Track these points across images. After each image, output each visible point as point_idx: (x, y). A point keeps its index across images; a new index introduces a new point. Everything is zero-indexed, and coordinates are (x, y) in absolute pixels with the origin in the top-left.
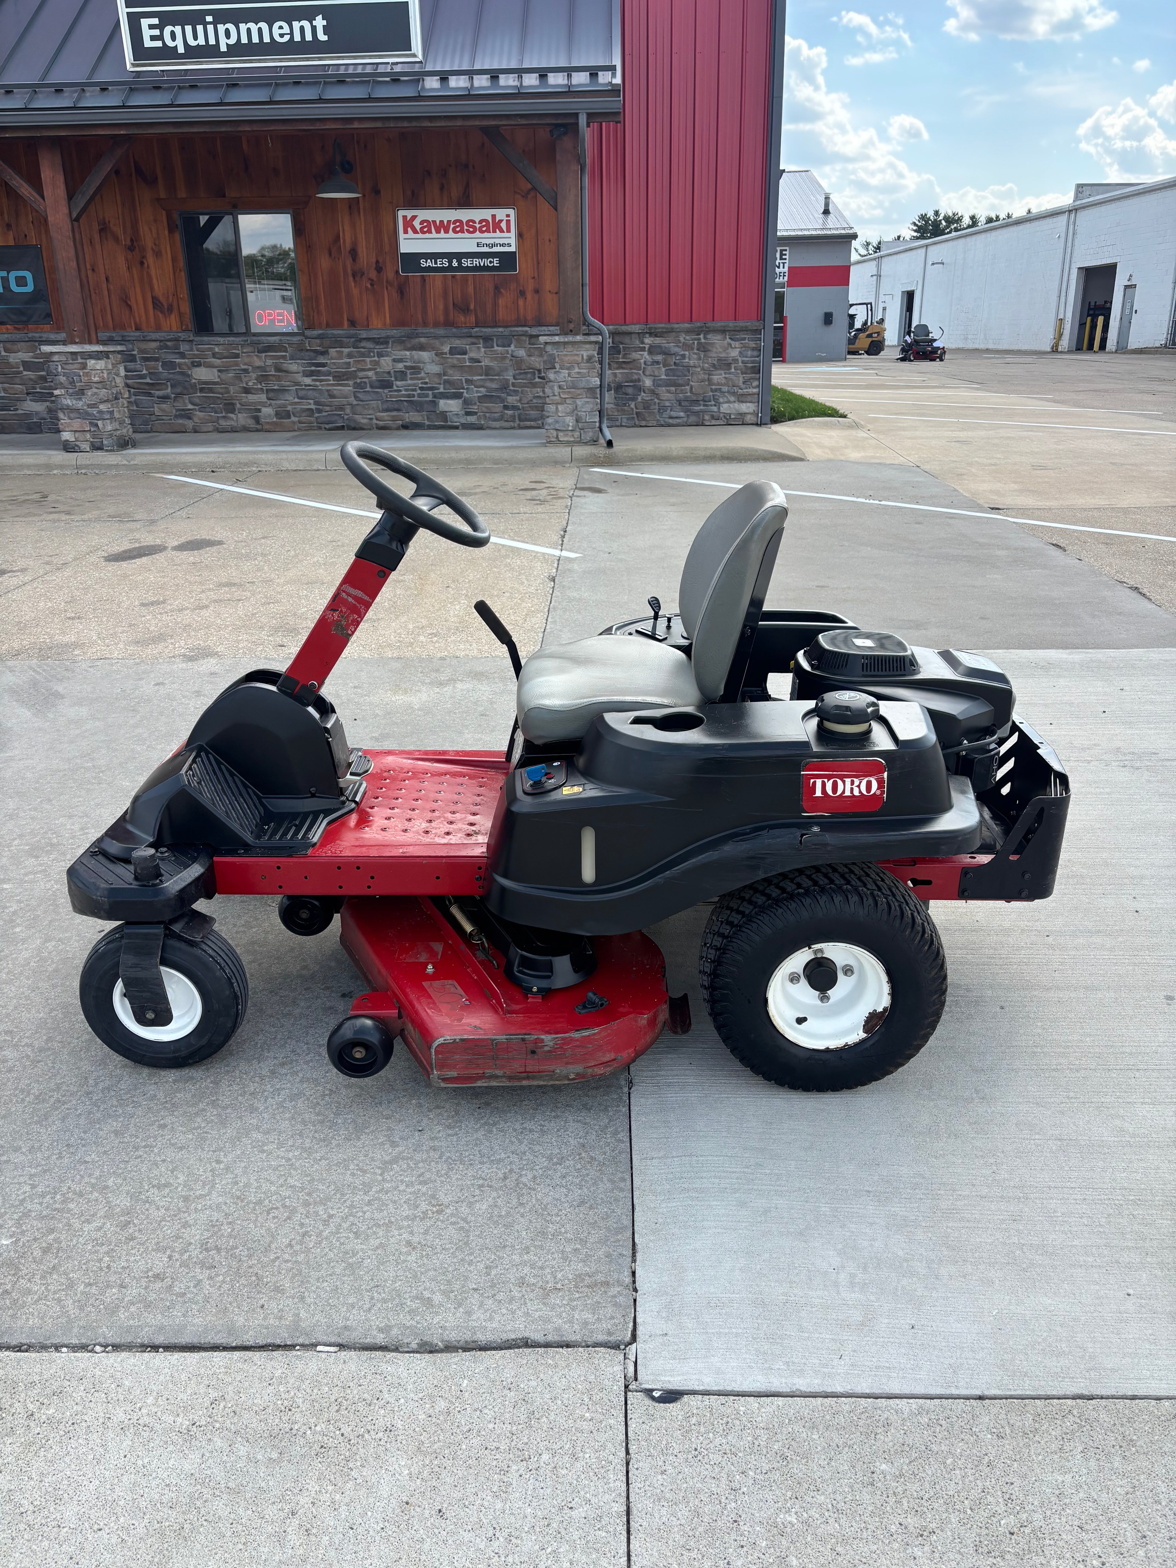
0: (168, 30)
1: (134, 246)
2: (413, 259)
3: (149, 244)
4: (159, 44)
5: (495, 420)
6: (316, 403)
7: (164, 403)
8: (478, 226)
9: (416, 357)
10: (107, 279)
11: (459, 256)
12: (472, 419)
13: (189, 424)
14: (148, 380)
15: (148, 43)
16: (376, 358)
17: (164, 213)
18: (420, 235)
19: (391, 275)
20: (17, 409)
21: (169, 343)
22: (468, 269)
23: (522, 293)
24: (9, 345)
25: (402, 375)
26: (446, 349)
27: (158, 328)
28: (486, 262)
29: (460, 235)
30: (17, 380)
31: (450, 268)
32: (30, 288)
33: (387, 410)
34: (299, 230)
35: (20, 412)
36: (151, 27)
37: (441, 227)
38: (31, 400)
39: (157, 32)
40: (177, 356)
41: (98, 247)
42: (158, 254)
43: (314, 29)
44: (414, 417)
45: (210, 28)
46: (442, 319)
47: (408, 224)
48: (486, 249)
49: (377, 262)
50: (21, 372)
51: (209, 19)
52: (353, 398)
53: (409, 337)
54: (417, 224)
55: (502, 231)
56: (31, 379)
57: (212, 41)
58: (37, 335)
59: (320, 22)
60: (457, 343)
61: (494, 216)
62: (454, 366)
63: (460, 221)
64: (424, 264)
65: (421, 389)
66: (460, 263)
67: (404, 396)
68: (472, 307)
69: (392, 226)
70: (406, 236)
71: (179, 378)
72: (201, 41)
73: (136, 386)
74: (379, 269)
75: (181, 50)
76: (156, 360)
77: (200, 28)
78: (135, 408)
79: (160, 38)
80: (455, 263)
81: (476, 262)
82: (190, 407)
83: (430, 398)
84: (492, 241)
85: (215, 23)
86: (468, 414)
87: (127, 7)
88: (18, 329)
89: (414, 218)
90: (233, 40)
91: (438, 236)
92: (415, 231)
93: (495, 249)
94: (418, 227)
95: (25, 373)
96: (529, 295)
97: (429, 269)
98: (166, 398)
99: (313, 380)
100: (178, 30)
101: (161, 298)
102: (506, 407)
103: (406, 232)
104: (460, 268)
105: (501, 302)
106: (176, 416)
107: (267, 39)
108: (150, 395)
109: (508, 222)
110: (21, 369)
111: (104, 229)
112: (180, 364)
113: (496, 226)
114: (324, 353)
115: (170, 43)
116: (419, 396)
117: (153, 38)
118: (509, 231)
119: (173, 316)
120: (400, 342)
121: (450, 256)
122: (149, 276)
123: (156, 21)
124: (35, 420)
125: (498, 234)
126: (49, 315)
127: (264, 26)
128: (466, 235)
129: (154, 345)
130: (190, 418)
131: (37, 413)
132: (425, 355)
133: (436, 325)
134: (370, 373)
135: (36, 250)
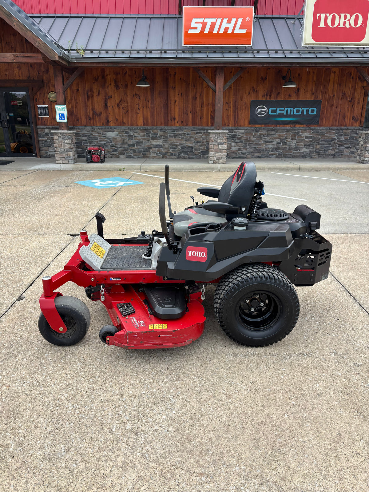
1: (352, 101)
3: (356, 99)
7: (347, 149)
10: (340, 111)
13: (354, 155)
14: (344, 142)
17: (364, 91)
20: (299, 151)
21: (354, 131)
24: (303, 131)
27: (352, 126)
30: (303, 142)
32: (315, 113)
38: (305, 148)
40: (356, 134)
41: (340, 101)
42: (358, 103)
50: (304, 139)
56: (307, 142)
58: (314, 128)
71: (355, 141)
73: (340, 144)
76: (348, 135)
78: (337, 150)
82: (355, 150)
88: (307, 126)
95: (305, 139)
98: (348, 147)
101: (356, 117)
106: (350, 153)
108: (344, 146)
110: (305, 138)
111: (344, 95)
112: (356, 137)
119: (358, 122)
122: (354, 109)
124: (304, 154)
126: (318, 122)
129: (350, 131)
130: (354, 154)
131: (306, 152)
135: (320, 102)
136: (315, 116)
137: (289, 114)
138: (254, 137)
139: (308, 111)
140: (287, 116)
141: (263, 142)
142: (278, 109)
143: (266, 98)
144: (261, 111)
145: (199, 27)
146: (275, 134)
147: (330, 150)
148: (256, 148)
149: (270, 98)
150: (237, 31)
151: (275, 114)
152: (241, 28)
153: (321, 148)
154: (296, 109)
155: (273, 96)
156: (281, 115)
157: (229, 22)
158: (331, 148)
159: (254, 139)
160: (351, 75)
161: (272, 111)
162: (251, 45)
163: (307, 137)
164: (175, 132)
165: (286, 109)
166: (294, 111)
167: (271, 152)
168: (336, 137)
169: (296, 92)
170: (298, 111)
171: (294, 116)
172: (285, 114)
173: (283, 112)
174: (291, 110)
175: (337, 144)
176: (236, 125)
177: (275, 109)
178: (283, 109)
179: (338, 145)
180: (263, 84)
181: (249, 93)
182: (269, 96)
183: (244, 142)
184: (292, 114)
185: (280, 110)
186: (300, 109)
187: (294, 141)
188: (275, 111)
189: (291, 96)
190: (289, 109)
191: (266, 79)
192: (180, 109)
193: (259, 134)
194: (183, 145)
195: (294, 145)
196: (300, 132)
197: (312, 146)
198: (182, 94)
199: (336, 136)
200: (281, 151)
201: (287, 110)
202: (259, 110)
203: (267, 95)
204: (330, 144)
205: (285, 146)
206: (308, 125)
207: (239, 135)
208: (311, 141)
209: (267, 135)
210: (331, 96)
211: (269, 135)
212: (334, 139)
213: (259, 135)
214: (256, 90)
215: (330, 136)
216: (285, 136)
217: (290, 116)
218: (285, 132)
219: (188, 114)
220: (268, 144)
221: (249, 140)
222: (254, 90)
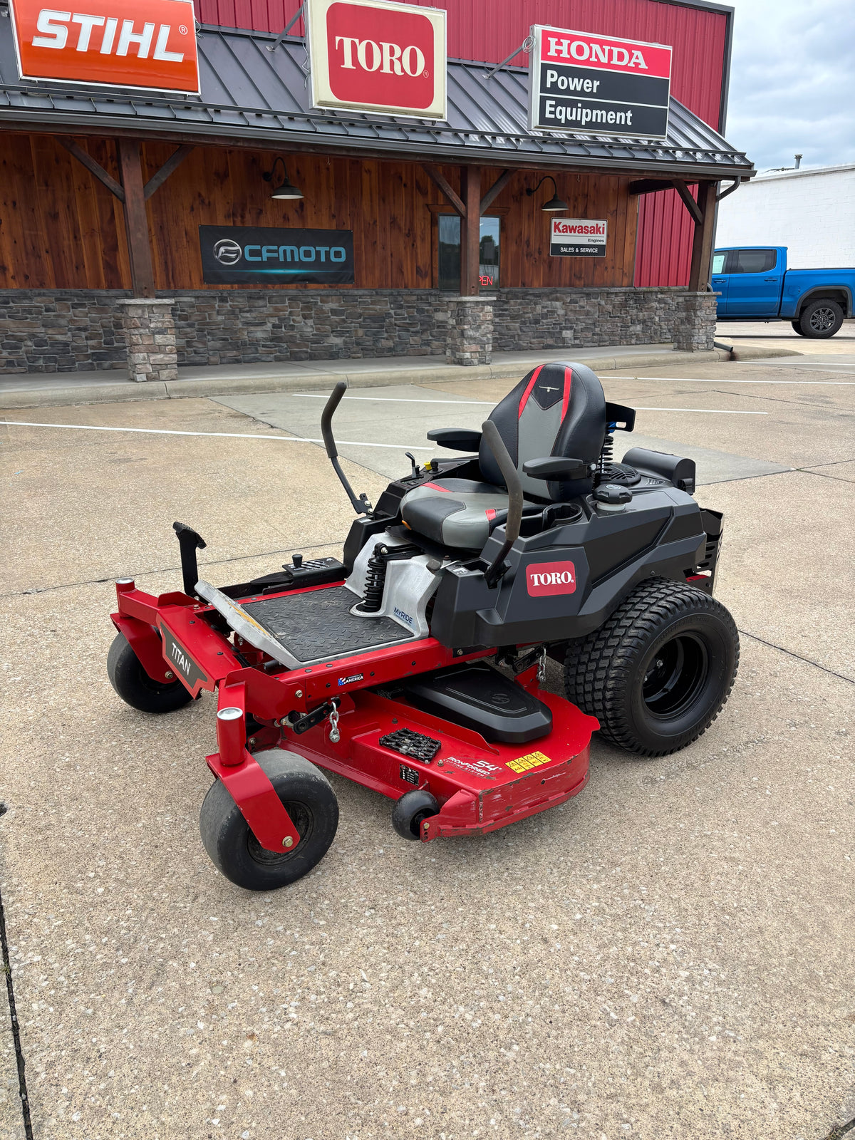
0: (559, 108)
1: (410, 234)
2: (557, 247)
3: (419, 232)
4: (553, 116)
5: (588, 342)
6: (500, 334)
7: (416, 336)
8: (589, 229)
9: (554, 305)
10: (391, 255)
11: (580, 246)
12: (577, 342)
13: (429, 349)
14: (408, 321)
15: (548, 115)
16: (533, 306)
17: (430, 214)
18: (562, 234)
19: (545, 256)
20: (324, 343)
21: (423, 297)
22: (583, 254)
23: (606, 268)
24: (324, 298)
25: (545, 316)
26: (568, 301)
27: (418, 286)
28: (591, 250)
29: (581, 234)
30: (328, 322)
31: (575, 253)
32: (343, 259)
33: (537, 338)
34: (503, 228)
35: (326, 344)
36: (551, 106)
37: (573, 229)
38: (334, 336)
39: (553, 109)
40: (427, 305)
41: (388, 234)
42: (423, 240)
43: (626, 117)
44: (550, 341)
45: (579, 110)
46: (568, 282)
47: (557, 227)
48: (592, 243)
49: (539, 249)
50: (329, 317)
51: (580, 105)
52: (519, 331)
53: (551, 293)
54: (561, 227)
55: (600, 233)
56: (336, 321)
57: (579, 119)
58: (346, 291)
59: (629, 114)
60: (574, 296)
61: (597, 225)
62: (571, 310)
63: (581, 227)
64: (563, 250)
65: (554, 324)
66: (579, 250)
67: (546, 328)
68: (583, 276)
69: (548, 228)
70: (555, 234)
71: (427, 319)
72: (574, 118)
73: (402, 325)
74: (540, 253)
75: (563, 121)
76: (414, 307)
77: (574, 110)
78: (397, 340)
79: (554, 113)
80: (577, 251)
81: (588, 250)
82: (430, 338)
83: (558, 330)
84: (595, 239)
85: (582, 108)
86: (575, 339)
87: (541, 92)
88: (331, 287)
89: (560, 223)
90: (588, 120)
91: (571, 234)
92: (560, 232)
93: (597, 243)
94: (561, 229)
95: (332, 317)
96: (609, 269)
97: (565, 253)
98: (417, 332)
99: (500, 320)
100: (564, 109)
101: (422, 268)
102: (594, 334)
103: (555, 232)
104: (580, 253)
105: (596, 273)
106: (422, 344)
107: (604, 121)
108: (408, 331)
109: (603, 228)
110: (330, 314)
111: (394, 221)
112: (428, 311)
113: (596, 230)
114: (507, 303)
115: (559, 117)
116: (553, 328)
117: (551, 112)
118: (603, 233)
119: (427, 280)
120: (547, 295)
121: (575, 246)
122: (417, 254)
123: (553, 103)
124: (335, 350)
125: (599, 235)
126: (352, 278)
127: (604, 112)
128: (584, 234)
129: (415, 298)
130: (429, 346)
131: (336, 345)
132: (558, 304)
133: (565, 286)
134: (530, 315)
135: (349, 234)
136: (345, 265)
137: (289, 259)
138: (218, 313)
139: (327, 253)
140: (286, 265)
141: (240, 326)
142: (264, 249)
143: (234, 222)
144: (227, 251)
145: (62, 33)
146: (266, 306)
147: (384, 338)
148: (226, 340)
149: (243, 222)
150: (161, 55)
151: (259, 259)
152: (169, 48)
153: (366, 335)
154: (303, 249)
155: (248, 216)
156: (273, 263)
157: (138, 30)
158: (385, 335)
159: (220, 318)
160: (401, 178)
161: (252, 253)
162: (197, 92)
163: (334, 312)
164: (11, 304)
165: (282, 248)
166: (300, 253)
167: (264, 349)
168: (392, 312)
169: (296, 211)
170: (307, 254)
171: (302, 265)
172: (282, 259)
173: (275, 255)
174: (292, 252)
175: (396, 325)
176: (172, 285)
177: (258, 247)
178: (275, 248)
179: (397, 328)
180: (222, 188)
181: (192, 209)
182: (240, 218)
183: (196, 326)
184: (297, 259)
185: (268, 251)
186: (312, 249)
187: (310, 322)
188: (258, 253)
189: (288, 220)
190: (288, 248)
191: (226, 175)
192: (15, 242)
193: (230, 306)
194: (38, 337)
195: (309, 330)
196: (319, 301)
197: (348, 331)
198: (14, 203)
199: (392, 309)
200: (285, 345)
201: (285, 251)
202: (222, 249)
203: (234, 215)
204: (382, 327)
205: (291, 334)
206: (333, 285)
207: (183, 311)
208: (344, 321)
209: (247, 309)
210: (369, 224)
211: (253, 309)
212: (388, 315)
213: (229, 308)
214: (207, 201)
215: (380, 309)
216: (289, 310)
217: (292, 265)
218: (287, 302)
219: (40, 257)
220: (252, 328)
221: (208, 320)
222: (203, 202)
